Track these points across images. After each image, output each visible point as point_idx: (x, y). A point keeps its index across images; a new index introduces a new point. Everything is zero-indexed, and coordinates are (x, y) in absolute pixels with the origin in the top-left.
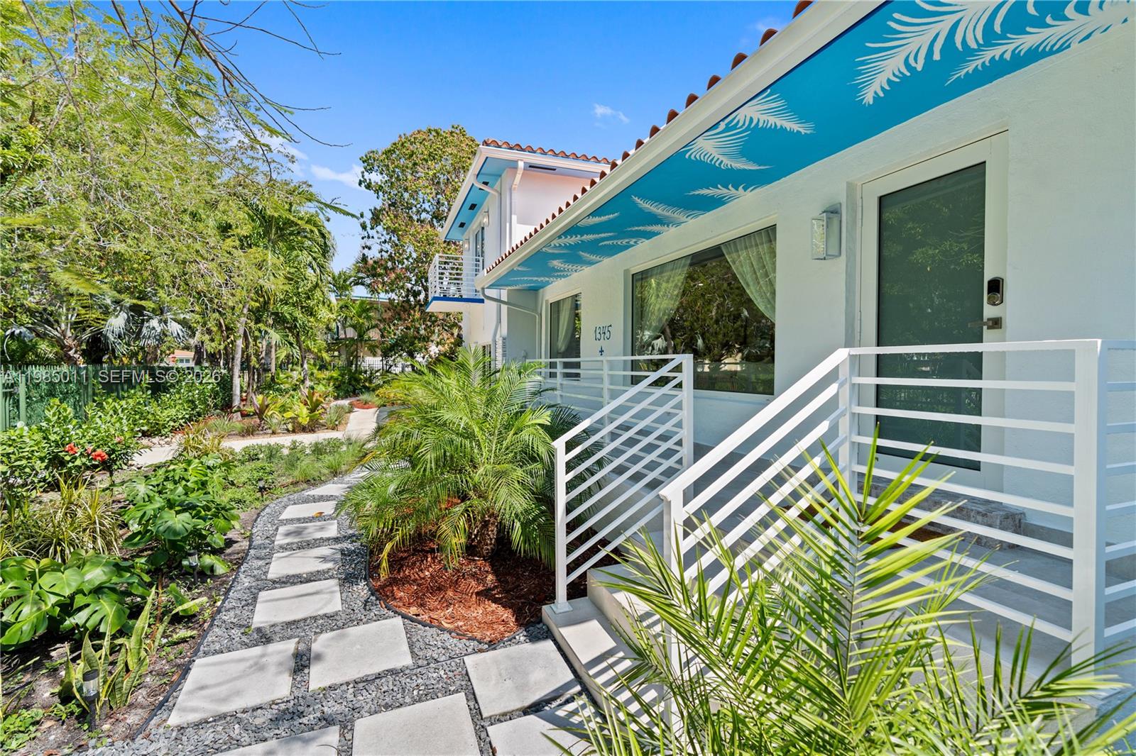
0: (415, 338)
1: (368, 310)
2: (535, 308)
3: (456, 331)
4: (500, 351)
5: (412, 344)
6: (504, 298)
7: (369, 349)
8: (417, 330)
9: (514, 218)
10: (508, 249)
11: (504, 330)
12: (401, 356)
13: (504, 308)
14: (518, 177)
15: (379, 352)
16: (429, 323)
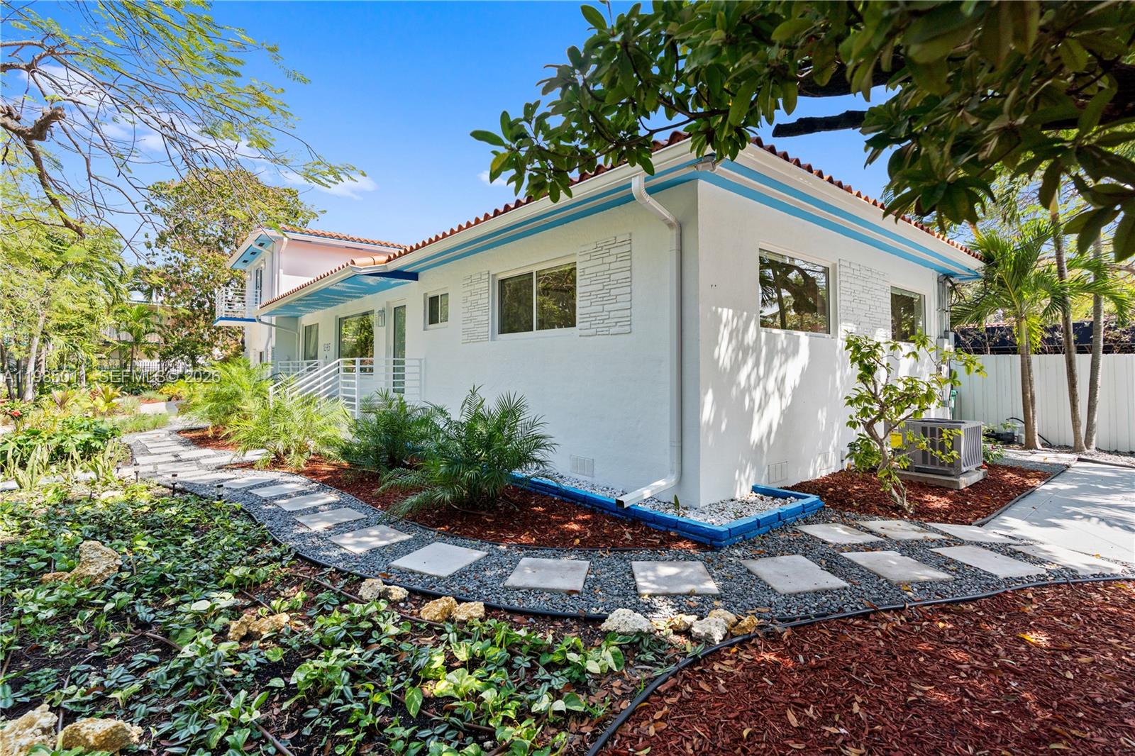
0: (198, 342)
1: (146, 315)
2: (296, 329)
3: (240, 338)
4: (270, 356)
5: (195, 347)
6: (274, 323)
7: (146, 353)
8: (201, 336)
9: (281, 271)
10: (276, 297)
11: (273, 343)
12: (182, 358)
13: (274, 328)
14: (284, 247)
15: (157, 354)
16: (213, 330)
